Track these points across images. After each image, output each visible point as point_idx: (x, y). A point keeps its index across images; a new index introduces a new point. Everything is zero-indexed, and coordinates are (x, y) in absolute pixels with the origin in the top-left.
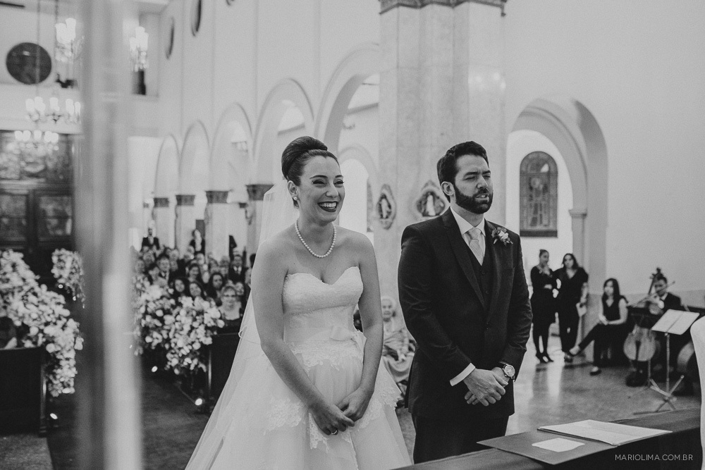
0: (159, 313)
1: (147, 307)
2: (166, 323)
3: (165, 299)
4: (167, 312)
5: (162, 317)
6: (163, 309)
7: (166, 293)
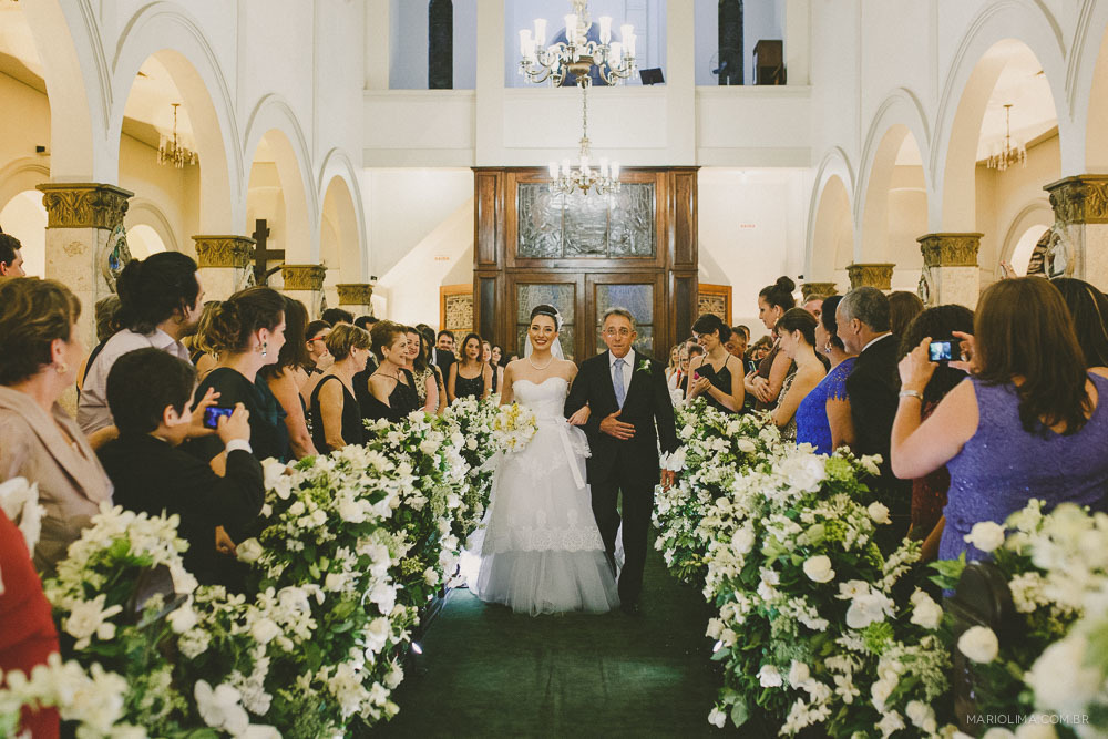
0: (818, 569)
1: (760, 532)
2: (852, 619)
3: (842, 498)
4: (852, 565)
5: (832, 587)
6: (832, 548)
7: (845, 472)
